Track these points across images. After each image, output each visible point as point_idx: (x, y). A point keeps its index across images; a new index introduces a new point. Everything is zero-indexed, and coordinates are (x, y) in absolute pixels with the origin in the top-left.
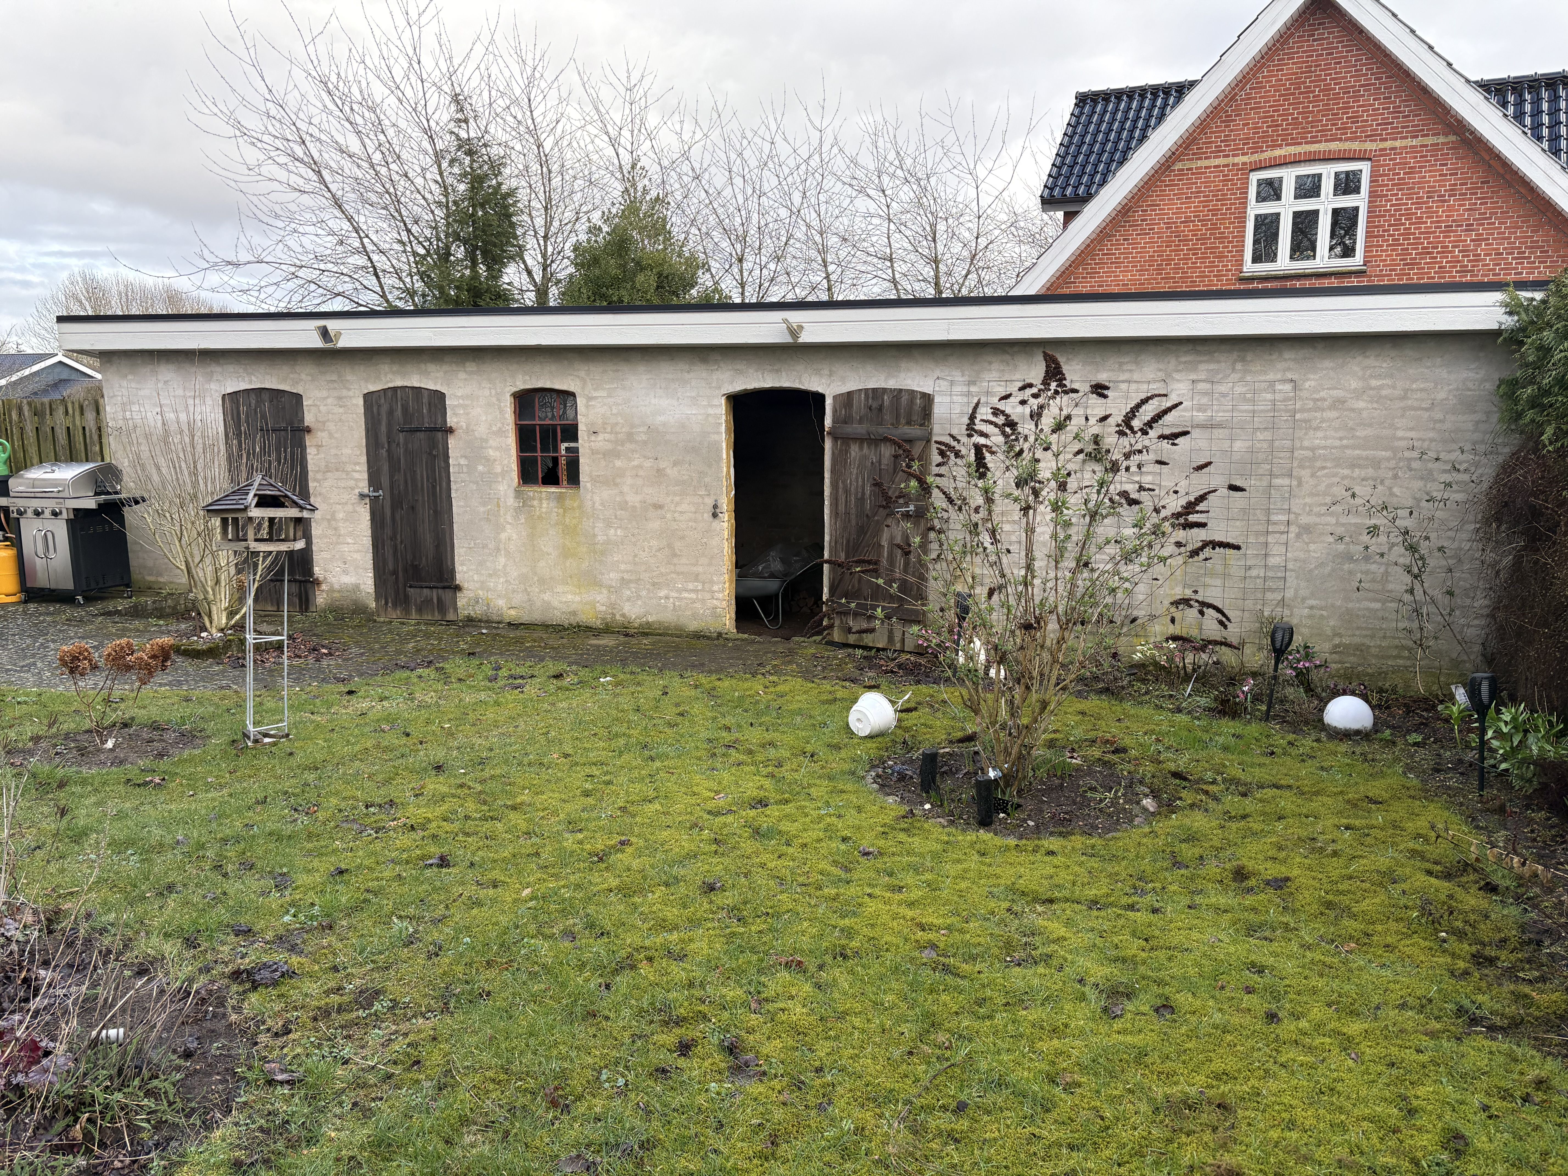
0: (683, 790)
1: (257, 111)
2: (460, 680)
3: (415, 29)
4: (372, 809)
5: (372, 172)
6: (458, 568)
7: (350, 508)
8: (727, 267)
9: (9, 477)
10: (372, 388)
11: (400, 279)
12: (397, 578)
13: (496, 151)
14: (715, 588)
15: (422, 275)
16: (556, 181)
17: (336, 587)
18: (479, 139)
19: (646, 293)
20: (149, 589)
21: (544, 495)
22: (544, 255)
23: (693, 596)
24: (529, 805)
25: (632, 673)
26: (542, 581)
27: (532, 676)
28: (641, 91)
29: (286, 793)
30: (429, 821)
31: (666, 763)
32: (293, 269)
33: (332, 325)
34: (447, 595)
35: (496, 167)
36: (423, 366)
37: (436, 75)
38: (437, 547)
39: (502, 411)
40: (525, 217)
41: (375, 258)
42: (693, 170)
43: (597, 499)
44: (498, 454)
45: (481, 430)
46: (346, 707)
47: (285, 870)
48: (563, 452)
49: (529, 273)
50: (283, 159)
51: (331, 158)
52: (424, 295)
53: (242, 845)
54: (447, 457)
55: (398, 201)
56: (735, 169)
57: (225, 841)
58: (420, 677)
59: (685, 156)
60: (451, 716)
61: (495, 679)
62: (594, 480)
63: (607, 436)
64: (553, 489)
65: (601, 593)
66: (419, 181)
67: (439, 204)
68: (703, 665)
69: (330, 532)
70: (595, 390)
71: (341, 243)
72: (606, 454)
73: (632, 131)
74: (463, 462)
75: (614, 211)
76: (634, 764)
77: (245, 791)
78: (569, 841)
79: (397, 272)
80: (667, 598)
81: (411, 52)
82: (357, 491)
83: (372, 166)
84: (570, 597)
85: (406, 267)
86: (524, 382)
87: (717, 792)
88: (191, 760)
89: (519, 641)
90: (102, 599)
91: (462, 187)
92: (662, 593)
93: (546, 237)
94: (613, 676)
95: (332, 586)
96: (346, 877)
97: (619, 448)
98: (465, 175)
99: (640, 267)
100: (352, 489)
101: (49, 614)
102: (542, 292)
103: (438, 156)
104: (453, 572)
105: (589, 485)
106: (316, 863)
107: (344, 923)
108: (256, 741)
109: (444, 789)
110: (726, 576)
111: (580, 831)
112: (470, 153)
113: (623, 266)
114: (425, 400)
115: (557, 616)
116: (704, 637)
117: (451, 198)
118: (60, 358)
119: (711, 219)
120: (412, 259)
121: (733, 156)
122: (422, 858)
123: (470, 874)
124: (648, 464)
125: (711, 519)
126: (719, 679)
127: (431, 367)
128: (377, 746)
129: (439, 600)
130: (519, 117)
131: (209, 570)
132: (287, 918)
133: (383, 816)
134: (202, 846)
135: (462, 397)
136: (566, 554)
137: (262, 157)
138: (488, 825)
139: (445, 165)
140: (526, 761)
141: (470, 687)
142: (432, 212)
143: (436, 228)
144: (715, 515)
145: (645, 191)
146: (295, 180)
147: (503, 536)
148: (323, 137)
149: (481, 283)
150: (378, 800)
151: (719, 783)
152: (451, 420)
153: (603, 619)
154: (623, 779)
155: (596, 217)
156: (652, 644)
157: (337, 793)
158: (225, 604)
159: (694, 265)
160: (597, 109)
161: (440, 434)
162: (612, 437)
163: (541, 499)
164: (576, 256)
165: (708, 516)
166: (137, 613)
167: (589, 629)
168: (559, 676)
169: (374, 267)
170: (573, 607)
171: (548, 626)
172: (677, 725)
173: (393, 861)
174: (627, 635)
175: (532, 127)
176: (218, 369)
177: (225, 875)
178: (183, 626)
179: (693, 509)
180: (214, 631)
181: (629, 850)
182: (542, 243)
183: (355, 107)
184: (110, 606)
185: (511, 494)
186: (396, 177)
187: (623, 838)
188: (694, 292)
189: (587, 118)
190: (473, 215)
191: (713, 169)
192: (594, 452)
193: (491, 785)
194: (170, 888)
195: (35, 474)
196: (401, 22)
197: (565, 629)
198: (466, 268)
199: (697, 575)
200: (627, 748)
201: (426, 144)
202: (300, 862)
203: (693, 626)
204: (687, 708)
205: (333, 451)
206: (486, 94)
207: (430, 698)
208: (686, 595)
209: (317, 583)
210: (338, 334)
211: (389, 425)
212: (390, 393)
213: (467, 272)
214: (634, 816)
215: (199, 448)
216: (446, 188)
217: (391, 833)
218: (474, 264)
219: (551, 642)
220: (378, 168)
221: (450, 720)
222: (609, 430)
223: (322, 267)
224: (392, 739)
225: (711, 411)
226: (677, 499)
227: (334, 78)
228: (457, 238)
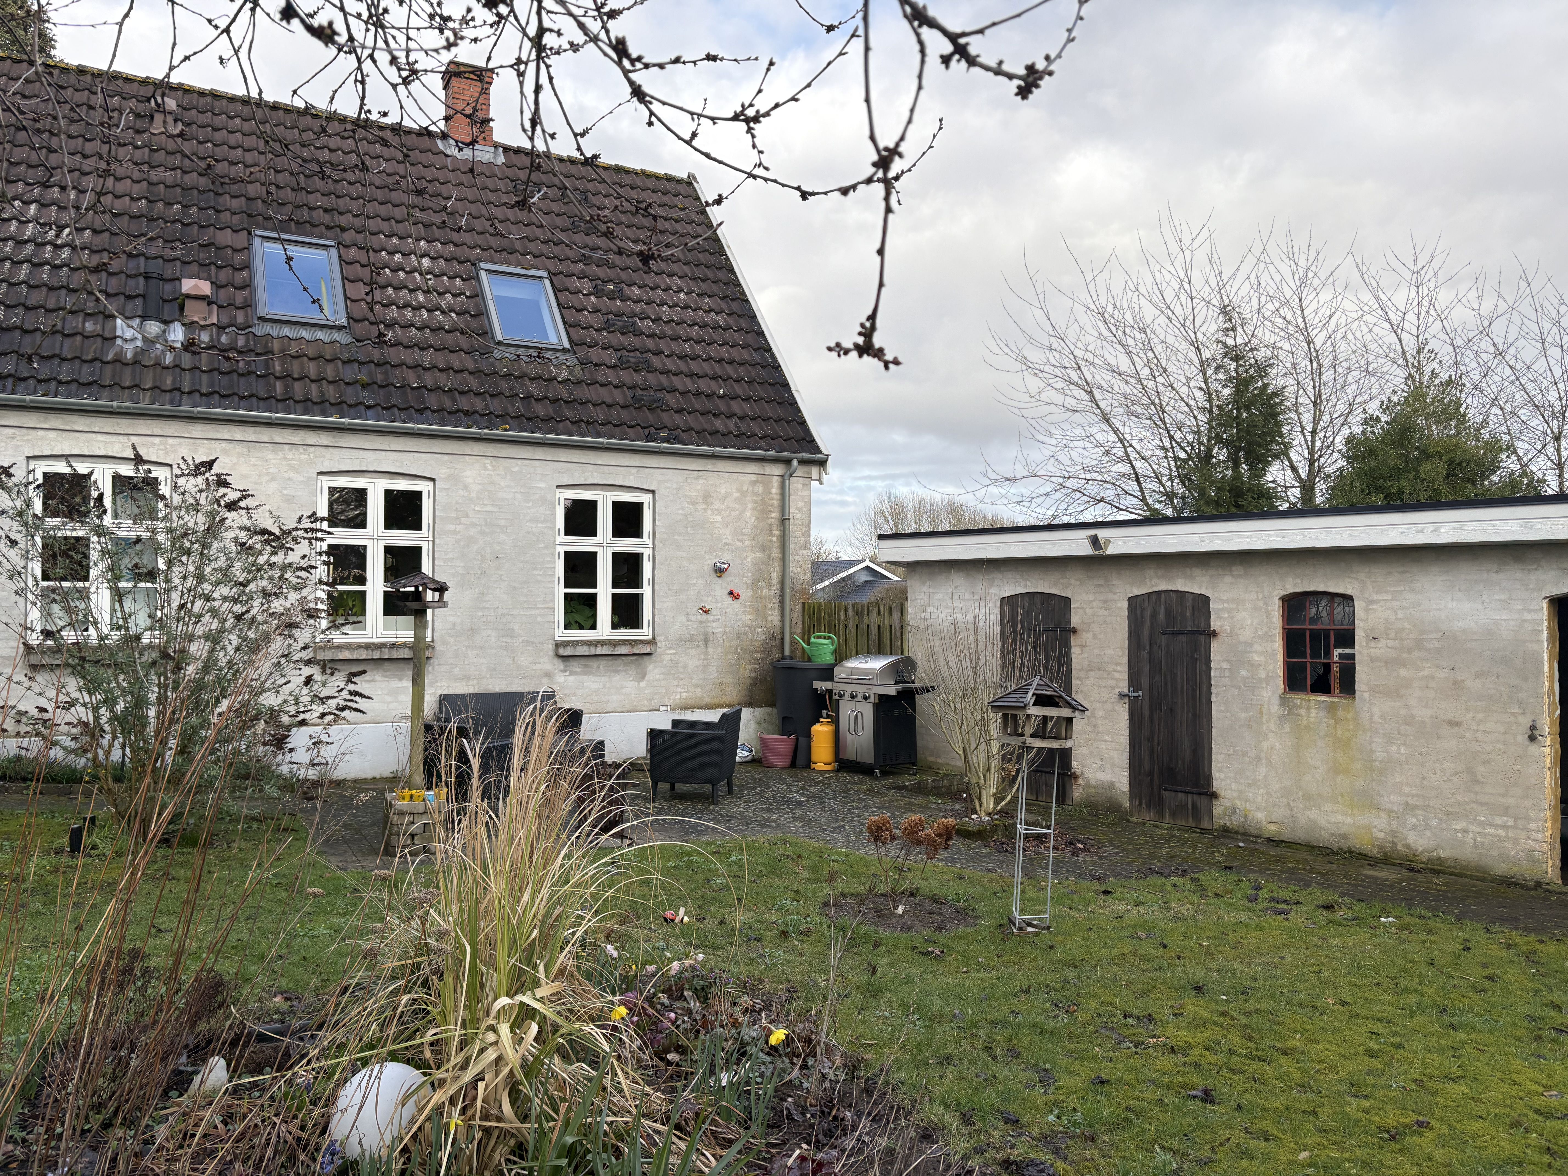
0: (1499, 1075)
1: (1042, 347)
2: (1217, 895)
3: (1188, 253)
4: (1130, 1020)
5: (1139, 386)
6: (1216, 774)
7: (1109, 706)
8: (1539, 447)
9: (834, 665)
10: (1137, 592)
11: (1160, 483)
12: (1152, 780)
13: (1263, 354)
14: (1532, 826)
15: (1184, 479)
16: (1328, 375)
17: (1093, 782)
18: (1246, 344)
19: (1433, 482)
20: (929, 768)
21: (1312, 704)
22: (1312, 451)
23: (1501, 833)
24: (1303, 1053)
25: (1421, 917)
26: (1308, 797)
27: (1298, 903)
28: (1431, 273)
29: (1047, 986)
30: (1190, 1046)
31: (1473, 1036)
32: (1061, 480)
33: (1103, 534)
34: (1202, 801)
35: (1262, 370)
36: (1188, 571)
37: (1206, 292)
38: (1195, 751)
39: (1268, 615)
40: (1293, 415)
41: (1138, 464)
42: (1495, 345)
43: (1376, 710)
44: (1262, 658)
45: (1246, 635)
46: (1102, 908)
47: (1048, 1066)
48: (1336, 659)
49: (1294, 469)
50: (1060, 385)
51: (1103, 378)
52: (1183, 497)
53: (1009, 1031)
54: (1208, 661)
55: (1163, 411)
56: (1549, 339)
57: (994, 1023)
58: (1175, 885)
59: (1485, 332)
60: (1208, 933)
61: (1254, 899)
62: (1375, 690)
63: (1390, 643)
64: (1323, 698)
65: (1378, 817)
66: (1184, 391)
67: (1202, 409)
68: (1516, 919)
69: (1089, 729)
70: (1377, 593)
71: (1107, 453)
72: (1389, 663)
73: (1419, 314)
74: (1225, 666)
75: (1395, 399)
76: (1431, 1029)
77: (1011, 977)
78: (1353, 1106)
79: (1158, 478)
80: (1465, 831)
81: (1182, 275)
82: (1117, 691)
83: (1140, 381)
84: (1340, 818)
85: (1167, 472)
86: (1295, 585)
87: (1548, 1088)
88: (964, 937)
89: (1278, 860)
90: (894, 774)
91: (1227, 392)
92: (1458, 826)
93: (1314, 433)
94: (1396, 917)
95: (1088, 781)
96: (1106, 1088)
97: (1405, 655)
98: (1230, 379)
99: (1426, 455)
100: (1113, 688)
101: (854, 783)
102: (1307, 488)
103: (1204, 365)
104: (1209, 778)
105: (1366, 695)
106: (1076, 1066)
107: (1106, 1138)
108: (1020, 929)
109: (1205, 1014)
110: (1548, 813)
111: (1366, 1097)
112: (1236, 359)
113: (1406, 458)
114: (1189, 603)
115: (1324, 837)
116: (1516, 884)
117: (1216, 402)
118: (868, 563)
119: (1517, 396)
120: (1172, 463)
121: (1547, 326)
122: (1184, 1086)
123: (1238, 1118)
124: (1442, 674)
125: (1527, 742)
126: (1542, 942)
127: (1197, 572)
128: (1135, 954)
129: (1194, 805)
130: (1289, 317)
131: (982, 756)
132: (1051, 1118)
133: (1141, 1030)
134: (974, 1025)
135: (1227, 601)
136: (1336, 770)
137: (1042, 385)
138: (1255, 1065)
139: (1210, 372)
140: (1295, 1000)
141: (1229, 905)
142: (1195, 418)
143: (1199, 432)
144: (1532, 738)
145: (1434, 374)
146: (1070, 402)
147: (1265, 745)
148: (1096, 361)
149: (1243, 483)
150: (1136, 1012)
151: (1549, 1076)
152: (1215, 624)
153: (1381, 847)
154: (1416, 1044)
155: (1373, 408)
156: (1447, 884)
157: (1095, 996)
158: (993, 790)
159: (1494, 447)
160: (1377, 299)
161: (1202, 638)
162: (1397, 644)
163: (1308, 709)
164: (1349, 450)
165: (1523, 738)
166: (919, 789)
167: (1363, 856)
168: (1328, 907)
169: (1136, 474)
170: (1344, 830)
171: (1313, 847)
172: (1483, 990)
173: (1153, 1082)
174: (1411, 870)
175: (1302, 325)
176: (1000, 576)
177: (995, 1058)
178: (957, 807)
179: (1502, 729)
180: (983, 814)
181: (1429, 1134)
182: (1309, 438)
183: (1128, 330)
184: (900, 780)
185: (1276, 701)
186: (1161, 388)
187: (1421, 1118)
188: (1495, 478)
189: (1366, 308)
190: (1237, 417)
191: (1521, 343)
192: (1373, 660)
193: (1255, 1020)
194: (949, 1059)
195: (853, 664)
196: (1174, 248)
197: (1335, 853)
198: (1227, 468)
199: (1507, 808)
200: (1420, 1008)
201: (1192, 355)
202: (1062, 1061)
203: (1501, 869)
204: (1498, 972)
205: (1096, 651)
206: (1254, 302)
207: (1186, 909)
208: (1492, 831)
209: (1074, 777)
210: (1108, 542)
211: (1152, 627)
212: (1154, 597)
213: (1229, 473)
214: (1434, 1094)
215: (981, 647)
216: (1210, 394)
217: (1151, 1050)
218: (1236, 464)
219: (1317, 866)
220: (1145, 382)
221: (1208, 938)
222: (1393, 635)
223: (1088, 476)
224: (1149, 949)
225: (1527, 616)
226: (1480, 716)
227: (1110, 309)
228: (1219, 439)
